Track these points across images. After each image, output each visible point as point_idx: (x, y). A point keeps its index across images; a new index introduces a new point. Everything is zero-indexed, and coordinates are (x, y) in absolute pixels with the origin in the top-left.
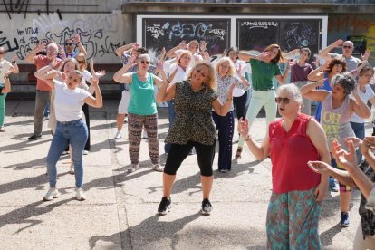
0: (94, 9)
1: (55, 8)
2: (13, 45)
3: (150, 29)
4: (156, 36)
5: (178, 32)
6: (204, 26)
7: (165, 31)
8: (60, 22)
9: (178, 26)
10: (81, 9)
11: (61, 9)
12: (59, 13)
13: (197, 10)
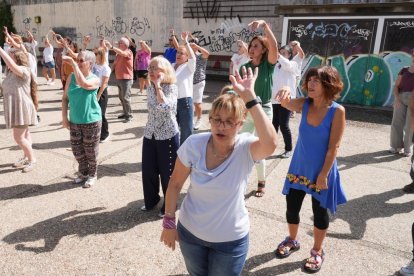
0: (265, 14)
1: (236, 14)
2: (208, 41)
3: (294, 29)
4: (299, 36)
5: (320, 32)
6: (348, 26)
7: (308, 31)
8: (240, 25)
9: (322, 26)
10: (255, 14)
11: (240, 14)
12: (240, 17)
13: (342, 11)
